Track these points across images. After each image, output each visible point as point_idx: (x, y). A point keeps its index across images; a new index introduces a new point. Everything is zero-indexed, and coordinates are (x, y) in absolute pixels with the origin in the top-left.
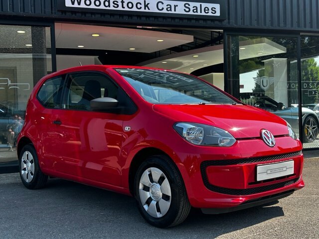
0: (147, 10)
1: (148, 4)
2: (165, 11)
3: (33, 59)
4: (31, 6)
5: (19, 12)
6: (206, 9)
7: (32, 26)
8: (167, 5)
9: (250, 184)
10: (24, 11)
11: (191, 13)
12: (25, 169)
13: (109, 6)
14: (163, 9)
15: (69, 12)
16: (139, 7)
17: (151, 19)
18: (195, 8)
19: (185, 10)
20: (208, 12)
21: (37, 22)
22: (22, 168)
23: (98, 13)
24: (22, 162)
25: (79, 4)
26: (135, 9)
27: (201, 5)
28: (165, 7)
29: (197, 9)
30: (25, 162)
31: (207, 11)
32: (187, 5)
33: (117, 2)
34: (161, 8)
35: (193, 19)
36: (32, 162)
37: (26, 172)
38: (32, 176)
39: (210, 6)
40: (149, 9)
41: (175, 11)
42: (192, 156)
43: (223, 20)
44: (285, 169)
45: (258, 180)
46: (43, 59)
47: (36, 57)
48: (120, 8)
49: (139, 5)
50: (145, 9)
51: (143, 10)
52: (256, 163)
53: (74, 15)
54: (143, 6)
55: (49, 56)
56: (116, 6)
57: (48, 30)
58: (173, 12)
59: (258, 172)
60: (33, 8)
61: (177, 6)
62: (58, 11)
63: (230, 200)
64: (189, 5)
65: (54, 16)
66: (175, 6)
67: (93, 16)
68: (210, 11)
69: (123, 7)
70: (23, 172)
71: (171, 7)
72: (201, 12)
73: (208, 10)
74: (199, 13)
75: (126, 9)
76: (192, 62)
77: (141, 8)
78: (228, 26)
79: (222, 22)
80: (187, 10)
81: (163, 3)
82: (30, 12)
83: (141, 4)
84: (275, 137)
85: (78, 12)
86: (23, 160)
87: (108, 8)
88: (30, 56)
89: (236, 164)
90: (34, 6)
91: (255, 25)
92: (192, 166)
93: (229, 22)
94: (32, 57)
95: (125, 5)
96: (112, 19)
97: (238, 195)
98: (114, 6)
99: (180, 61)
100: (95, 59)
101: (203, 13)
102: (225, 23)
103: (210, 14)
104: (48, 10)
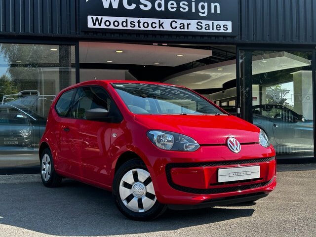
0: (161, 29)
1: (163, 23)
2: (178, 29)
3: (60, 71)
4: (58, 28)
5: (48, 33)
6: (218, 27)
7: (60, 45)
8: (180, 24)
9: (211, 185)
10: (52, 33)
11: (203, 30)
12: (44, 170)
13: (127, 26)
14: (176, 27)
15: (91, 32)
16: (154, 26)
17: (165, 37)
18: (207, 26)
19: (197, 28)
20: (220, 29)
21: (64, 41)
22: (42, 169)
23: (117, 33)
24: (43, 163)
25: (100, 25)
26: (150, 28)
27: (213, 23)
28: (179, 26)
29: (209, 27)
30: (45, 164)
31: (218, 29)
32: (199, 24)
33: (134, 22)
34: (174, 27)
35: (205, 36)
36: (49, 163)
37: (45, 172)
38: (49, 176)
39: (222, 23)
40: (163, 28)
41: (188, 29)
42: (161, 158)
43: (235, 36)
44: (249, 173)
45: (219, 181)
46: (68, 72)
47: (63, 70)
48: (137, 28)
49: (154, 24)
50: (160, 28)
51: (157, 29)
52: (218, 166)
53: (95, 35)
54: (157, 25)
55: (74, 70)
56: (133, 26)
57: (73, 48)
58: (186, 30)
59: (219, 175)
60: (60, 29)
61: (190, 24)
62: (82, 31)
63: (191, 198)
64: (201, 23)
65: (78, 36)
66: (188, 25)
67: (112, 35)
68: (222, 28)
69: (139, 27)
70: (43, 172)
71: (184, 26)
72: (213, 29)
73: (220, 27)
74: (211, 30)
75: (142, 28)
76: (220, 74)
77: (156, 27)
78: (240, 41)
79: (233, 38)
80: (200, 27)
81: (176, 22)
82: (57, 32)
83: (155, 23)
84: (241, 144)
85: (99, 32)
86: (43, 162)
87: (126, 28)
88: (57, 69)
89: (198, 167)
90: (61, 28)
91: (267, 41)
92: (162, 166)
93: (241, 38)
94: (58, 70)
95: (141, 25)
96: (130, 38)
97: (200, 193)
98: (131, 26)
99: (207, 73)
100: (126, 73)
101: (215, 30)
102: (237, 39)
103: (222, 31)
104: (73, 31)
